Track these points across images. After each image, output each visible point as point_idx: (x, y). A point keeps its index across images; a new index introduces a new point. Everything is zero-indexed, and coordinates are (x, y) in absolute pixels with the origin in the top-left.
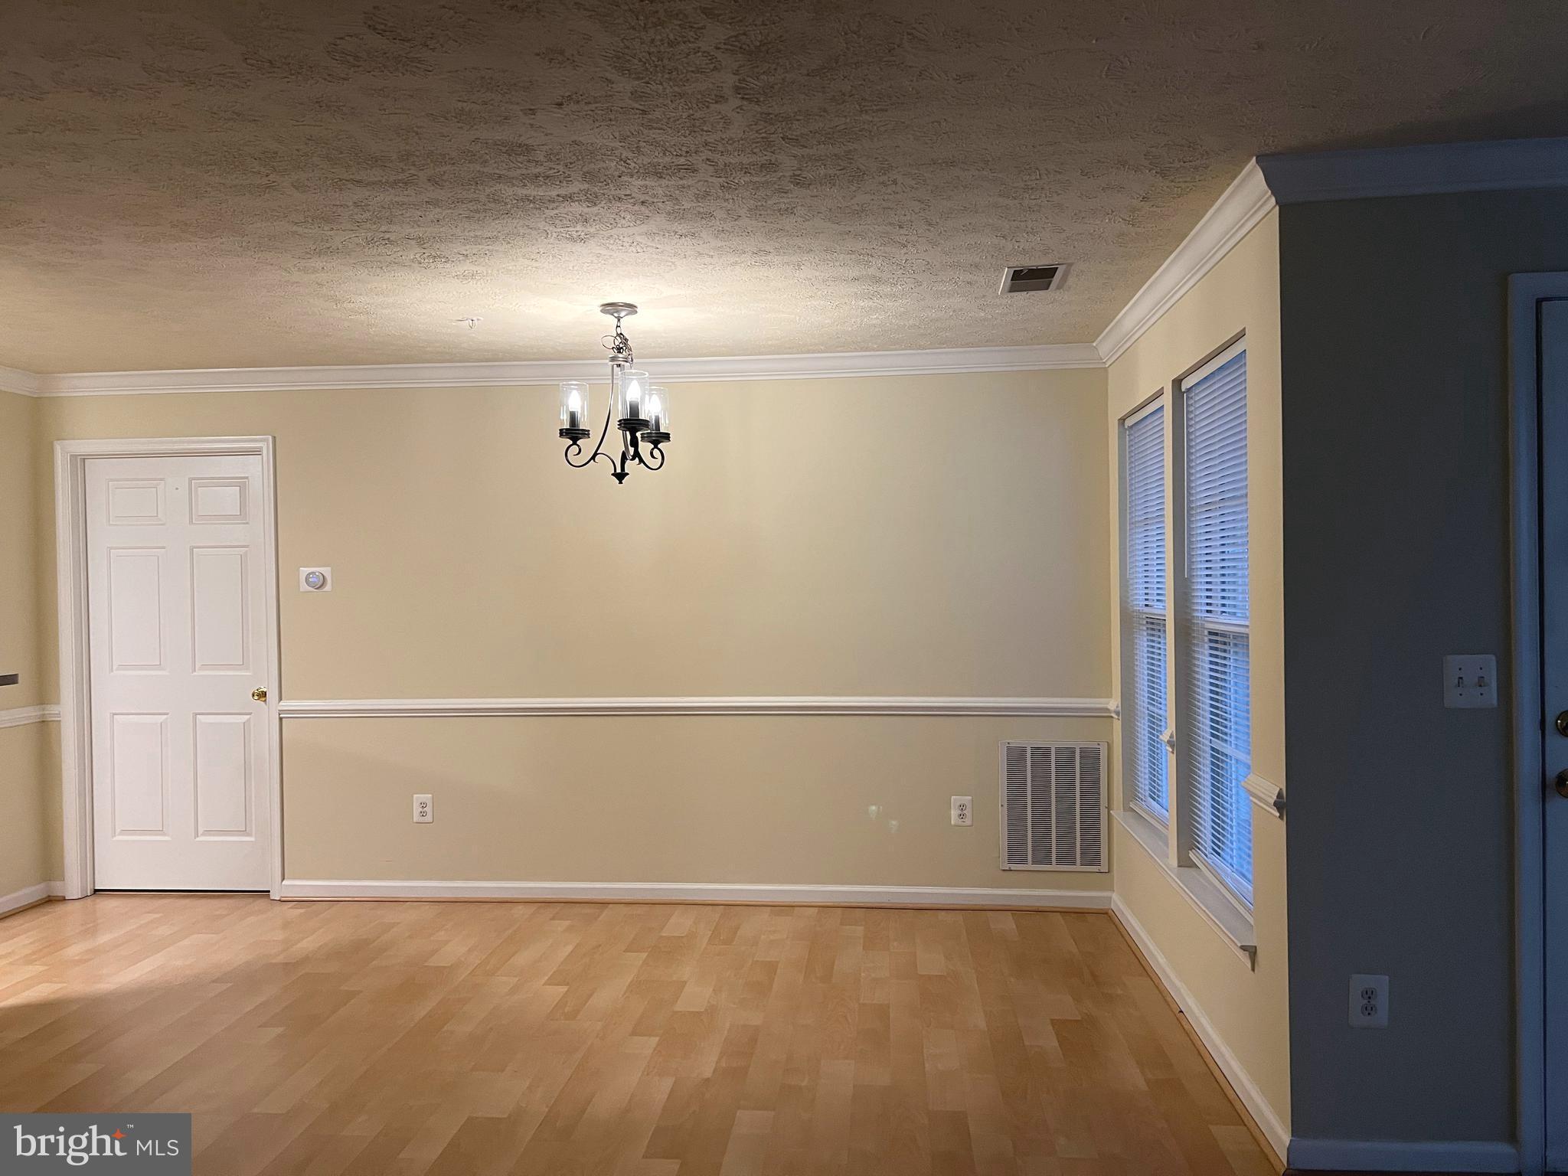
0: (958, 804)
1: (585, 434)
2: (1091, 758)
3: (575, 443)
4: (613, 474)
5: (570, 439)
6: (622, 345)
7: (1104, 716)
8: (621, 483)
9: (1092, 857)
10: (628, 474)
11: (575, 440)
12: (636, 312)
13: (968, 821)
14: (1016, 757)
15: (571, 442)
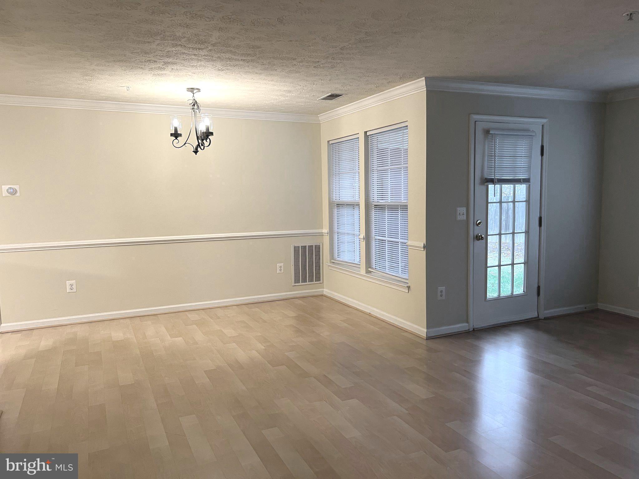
0: (279, 266)
1: (180, 135)
2: (318, 248)
3: (176, 139)
4: (193, 151)
5: (175, 137)
6: (195, 103)
7: (321, 235)
8: (196, 154)
9: (318, 279)
10: (199, 151)
11: (176, 138)
12: (200, 91)
13: (282, 271)
14: (296, 249)
15: (175, 138)
